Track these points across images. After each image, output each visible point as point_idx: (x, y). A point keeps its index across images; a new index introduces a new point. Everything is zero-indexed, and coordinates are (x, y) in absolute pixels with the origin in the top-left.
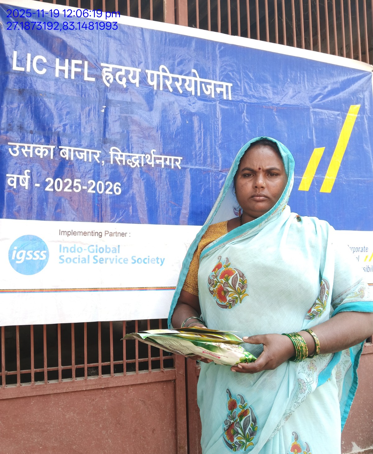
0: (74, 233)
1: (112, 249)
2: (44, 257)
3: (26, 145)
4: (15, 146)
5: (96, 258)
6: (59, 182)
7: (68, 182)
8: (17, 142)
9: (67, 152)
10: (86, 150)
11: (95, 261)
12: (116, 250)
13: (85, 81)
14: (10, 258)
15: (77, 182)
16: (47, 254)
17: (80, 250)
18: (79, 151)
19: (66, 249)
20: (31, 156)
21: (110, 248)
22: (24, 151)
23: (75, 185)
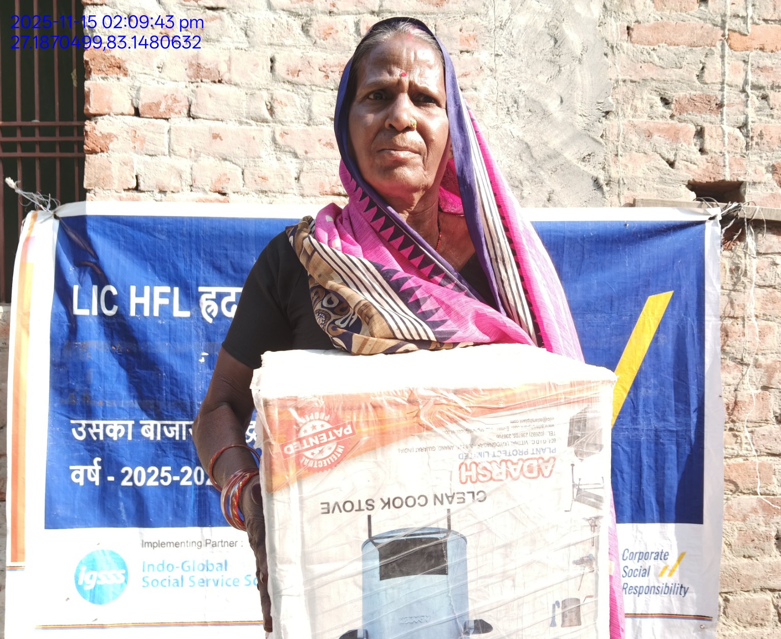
0: (162, 545)
1: (216, 566)
2: (123, 579)
3: (94, 423)
4: (80, 425)
5: (193, 579)
6: (140, 472)
7: (153, 472)
8: (83, 419)
9: (152, 428)
10: (177, 423)
11: (192, 584)
12: (222, 567)
13: (174, 319)
14: (77, 582)
15: (166, 471)
16: (126, 575)
17: (170, 567)
18: (168, 426)
19: (151, 567)
20: (101, 438)
21: (212, 564)
22: (91, 431)
23: (163, 475)
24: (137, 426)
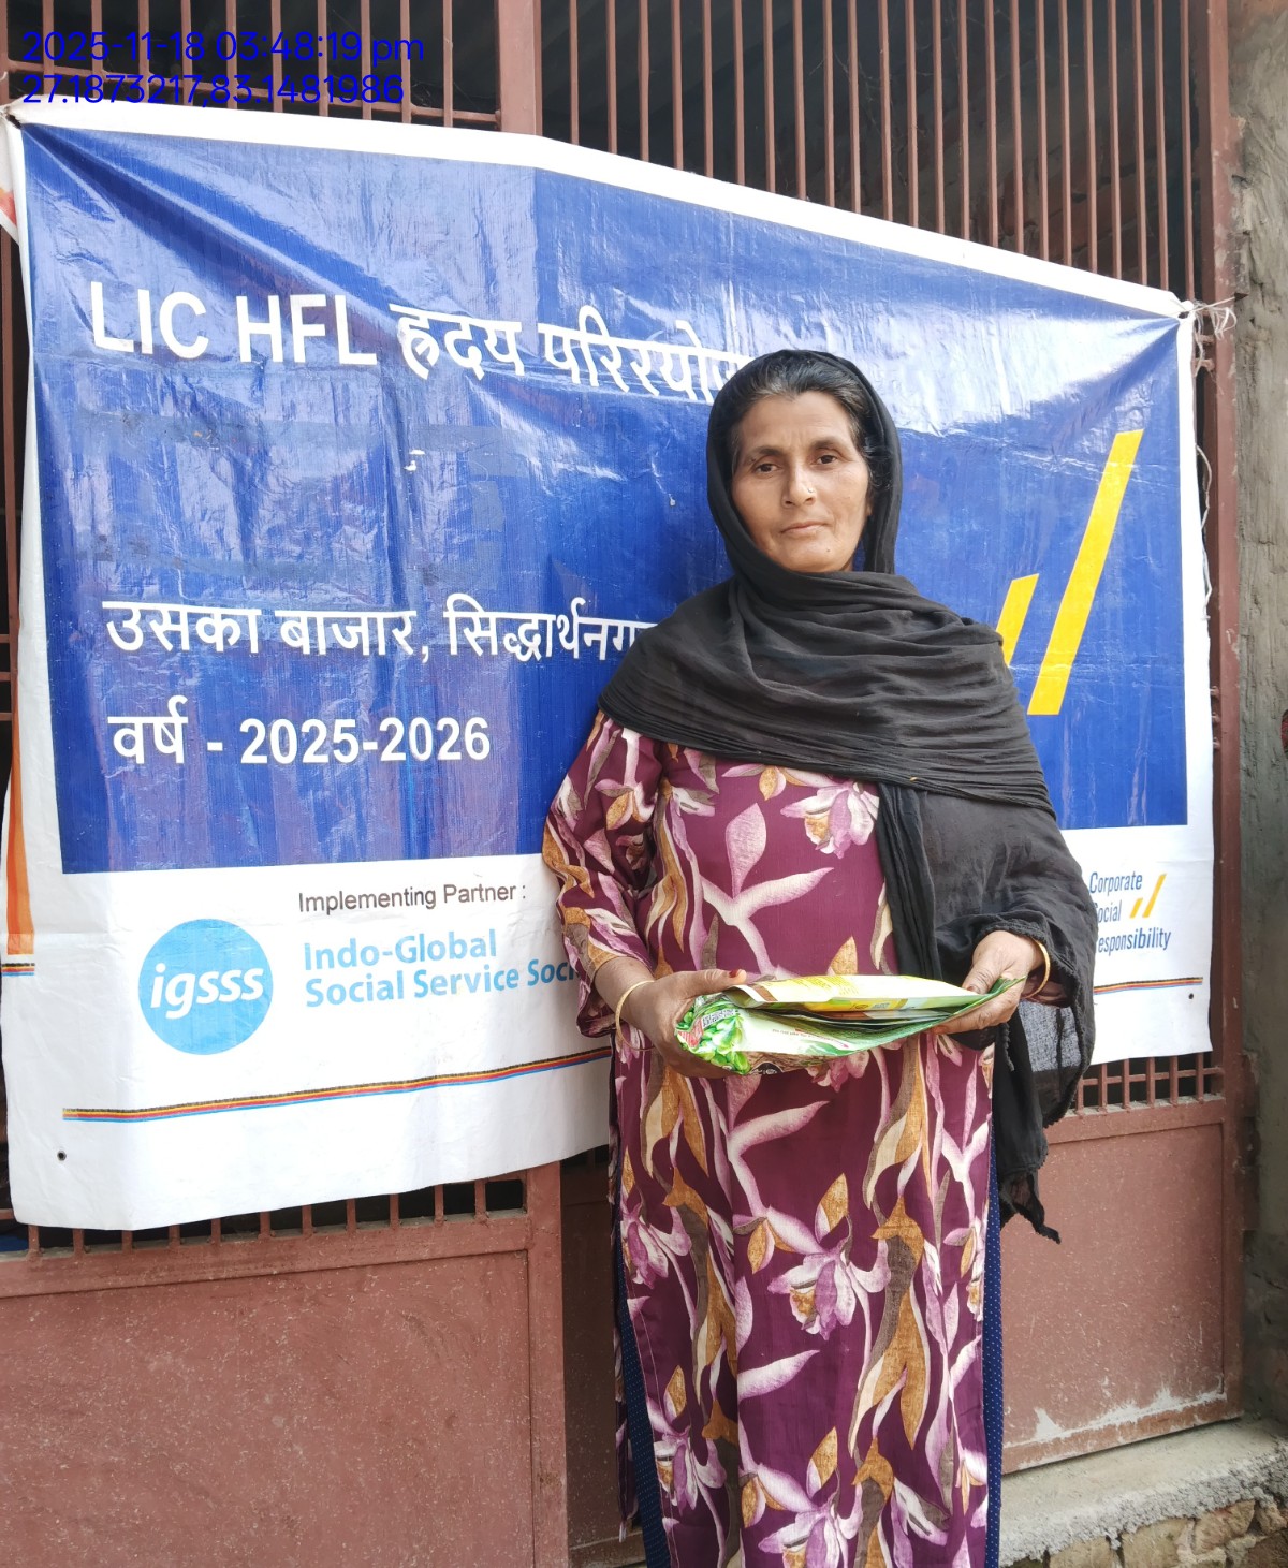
0: (348, 903)
1: (470, 946)
2: (258, 989)
3: (165, 609)
4: (130, 614)
5: (421, 977)
6: (283, 732)
7: (314, 732)
8: (134, 598)
9: (305, 627)
10: (364, 616)
11: (420, 989)
12: (483, 947)
13: (342, 368)
14: (146, 1002)
15: (344, 730)
16: (266, 980)
17: (370, 956)
18: (343, 623)
19: (325, 958)
20: (185, 645)
21: (463, 943)
22: (160, 630)
23: (338, 737)
24: (270, 620)
